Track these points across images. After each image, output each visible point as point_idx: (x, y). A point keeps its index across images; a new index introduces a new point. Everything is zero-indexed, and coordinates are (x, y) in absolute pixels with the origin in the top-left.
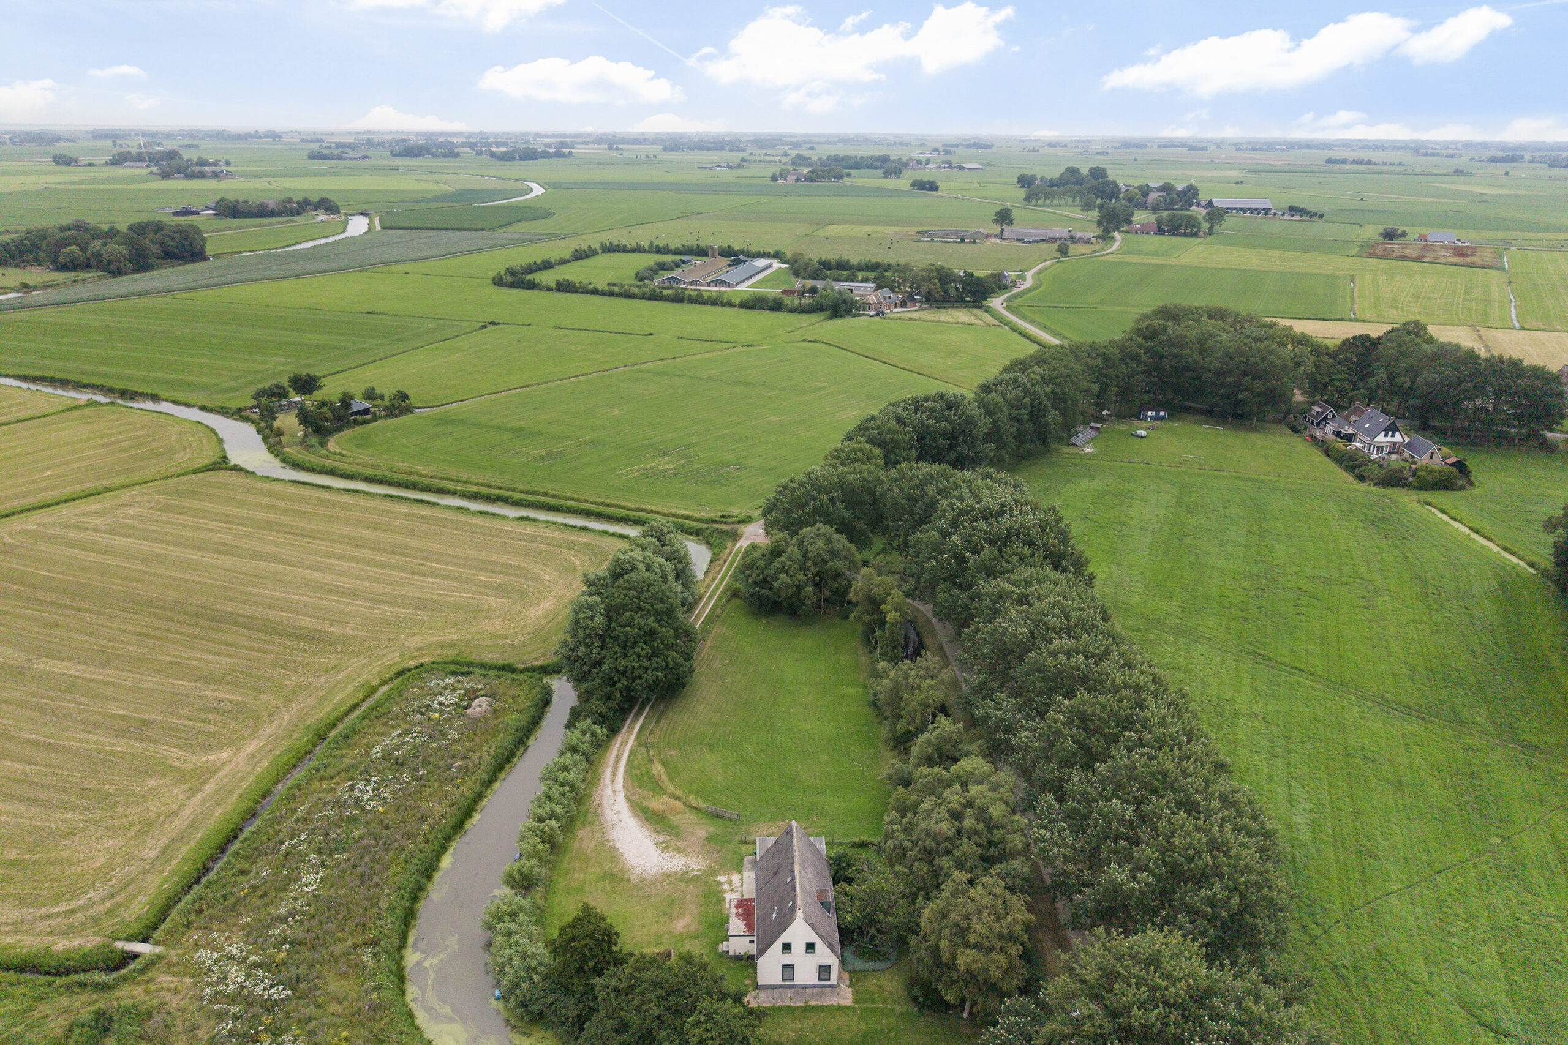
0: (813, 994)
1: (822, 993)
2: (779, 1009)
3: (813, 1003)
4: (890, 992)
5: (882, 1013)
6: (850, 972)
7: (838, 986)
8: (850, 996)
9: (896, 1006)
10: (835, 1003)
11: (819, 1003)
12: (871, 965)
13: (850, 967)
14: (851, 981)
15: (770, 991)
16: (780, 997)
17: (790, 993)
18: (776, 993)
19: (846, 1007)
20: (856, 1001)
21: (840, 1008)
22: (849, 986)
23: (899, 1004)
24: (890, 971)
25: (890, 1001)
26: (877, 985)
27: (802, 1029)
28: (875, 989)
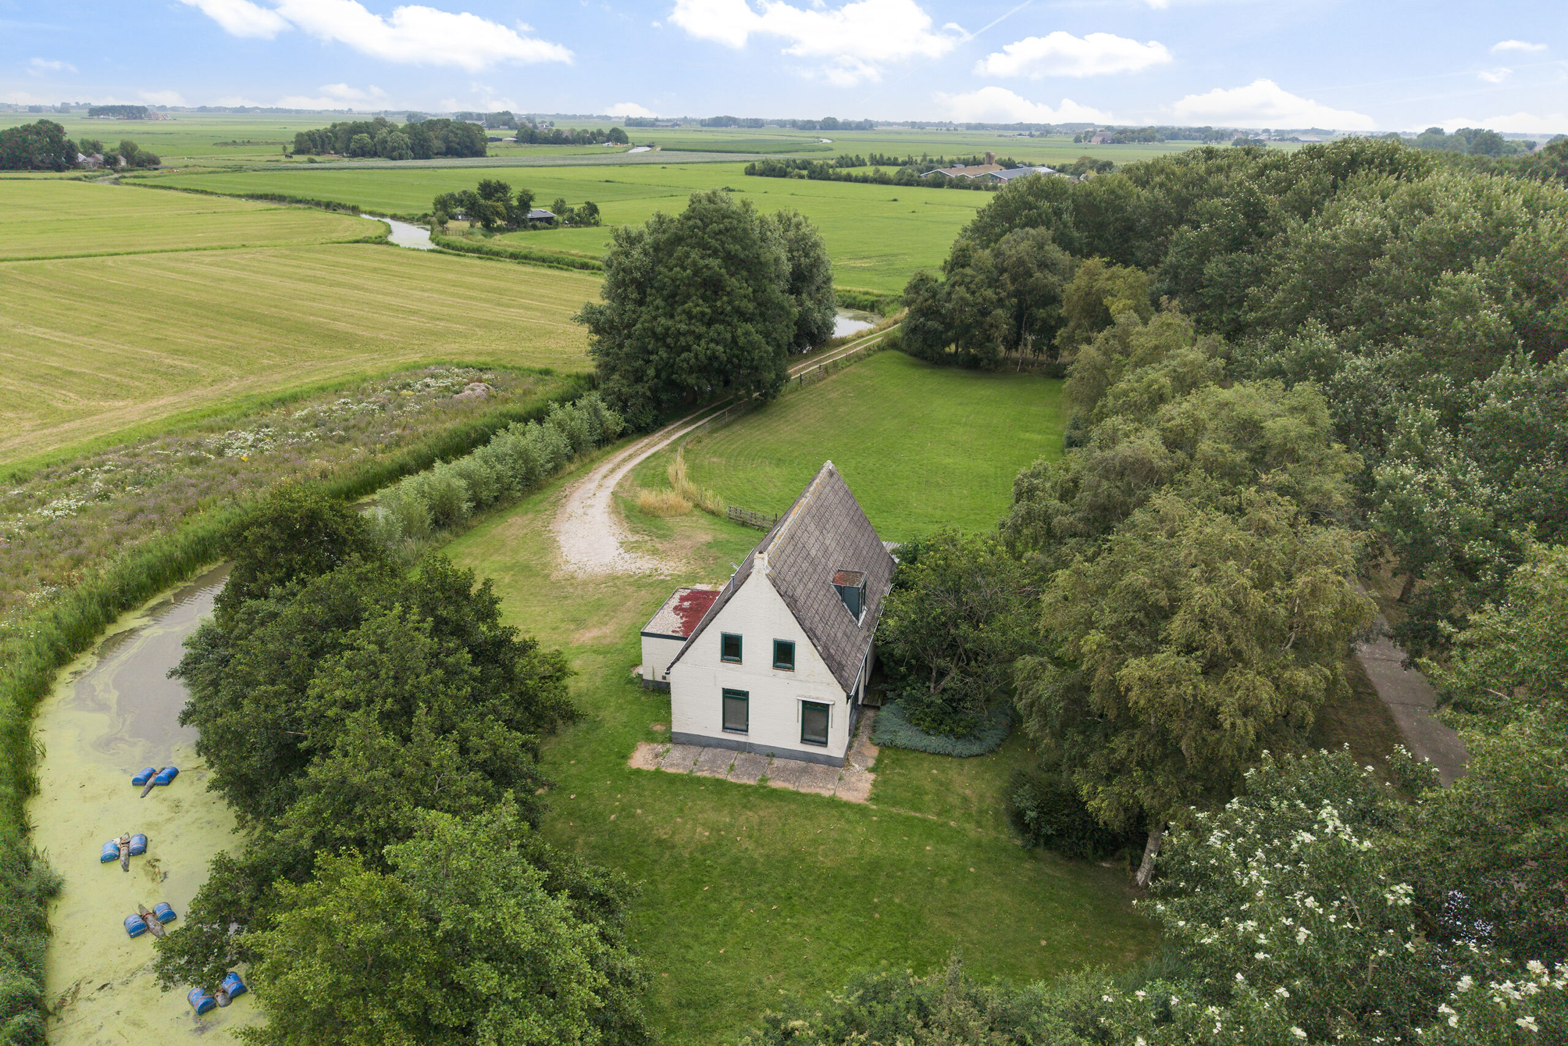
0: (785, 769)
1: (804, 771)
2: (700, 781)
3: (777, 784)
4: (965, 799)
5: (930, 831)
6: (883, 746)
7: (843, 763)
8: (867, 786)
9: (970, 827)
10: (826, 793)
11: (790, 787)
12: (935, 742)
13: (886, 737)
14: (879, 761)
15: (694, 750)
16: (713, 761)
17: (738, 759)
18: (707, 754)
19: (848, 805)
20: (875, 798)
21: (833, 803)
22: (872, 770)
23: (979, 824)
24: (975, 761)
25: (957, 813)
26: (934, 780)
27: (729, 827)
28: (929, 786)
